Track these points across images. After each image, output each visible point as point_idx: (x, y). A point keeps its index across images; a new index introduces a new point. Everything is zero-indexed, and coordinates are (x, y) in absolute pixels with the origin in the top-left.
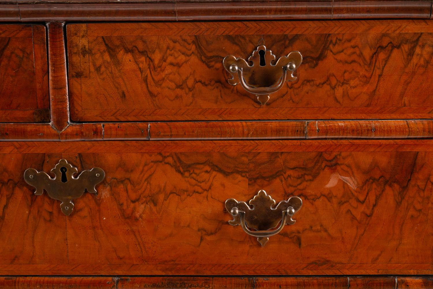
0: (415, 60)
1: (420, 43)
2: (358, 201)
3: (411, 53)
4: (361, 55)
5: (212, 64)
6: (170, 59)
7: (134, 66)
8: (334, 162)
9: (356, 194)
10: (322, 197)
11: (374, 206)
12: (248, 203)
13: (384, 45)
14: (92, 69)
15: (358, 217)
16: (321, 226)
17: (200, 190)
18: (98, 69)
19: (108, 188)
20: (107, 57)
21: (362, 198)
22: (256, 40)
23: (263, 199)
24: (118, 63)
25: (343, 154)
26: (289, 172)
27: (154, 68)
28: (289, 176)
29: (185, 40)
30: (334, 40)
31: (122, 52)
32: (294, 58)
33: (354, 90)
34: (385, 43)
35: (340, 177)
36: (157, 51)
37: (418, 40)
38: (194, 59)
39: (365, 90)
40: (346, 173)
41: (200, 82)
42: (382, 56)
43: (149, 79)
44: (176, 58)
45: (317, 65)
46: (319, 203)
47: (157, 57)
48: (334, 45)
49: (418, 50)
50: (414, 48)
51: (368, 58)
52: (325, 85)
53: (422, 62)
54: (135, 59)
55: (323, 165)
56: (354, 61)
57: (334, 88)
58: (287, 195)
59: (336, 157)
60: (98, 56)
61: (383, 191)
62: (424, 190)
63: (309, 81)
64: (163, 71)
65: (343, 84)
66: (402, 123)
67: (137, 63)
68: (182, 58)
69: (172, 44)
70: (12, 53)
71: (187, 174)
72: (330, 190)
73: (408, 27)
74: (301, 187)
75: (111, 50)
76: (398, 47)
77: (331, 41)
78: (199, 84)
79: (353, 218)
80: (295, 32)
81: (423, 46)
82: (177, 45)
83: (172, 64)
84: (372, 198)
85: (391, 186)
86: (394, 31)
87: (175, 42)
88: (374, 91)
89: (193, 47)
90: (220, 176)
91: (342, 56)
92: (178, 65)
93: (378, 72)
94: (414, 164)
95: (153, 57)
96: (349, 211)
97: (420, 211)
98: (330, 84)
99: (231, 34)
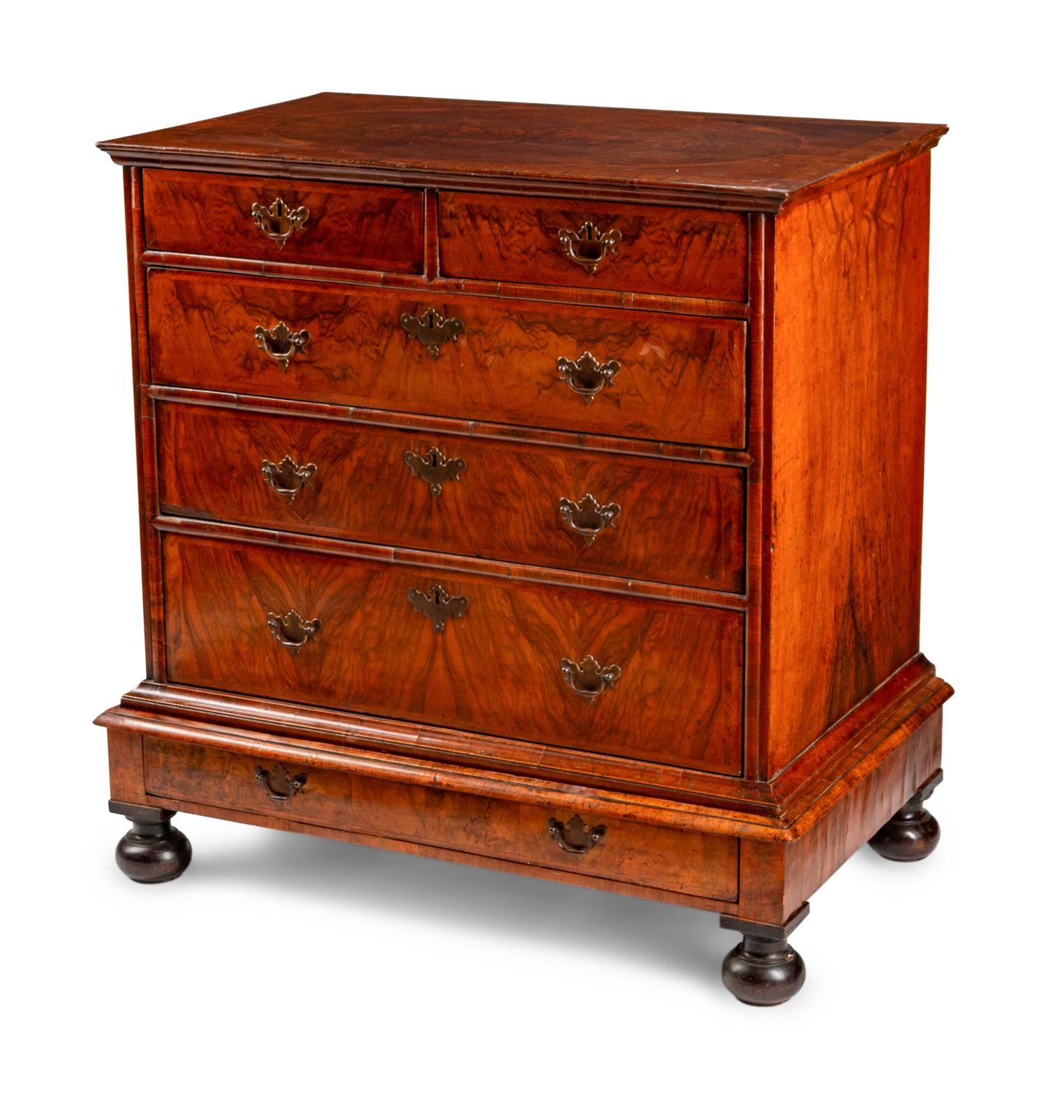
0: (712, 246)
1: (716, 230)
2: (667, 370)
3: (709, 239)
4: (668, 238)
5: (550, 234)
6: (517, 228)
7: (489, 231)
8: (646, 332)
9: (665, 364)
10: (637, 364)
11: (680, 376)
12: (576, 362)
13: (687, 230)
14: (457, 231)
15: (667, 385)
16: (637, 390)
17: (538, 347)
18: (461, 232)
19: (466, 337)
20: (469, 222)
21: (669, 368)
22: (584, 217)
23: (587, 359)
24: (477, 228)
25: (654, 325)
26: (610, 338)
27: (505, 235)
28: (610, 341)
29: (529, 212)
30: (647, 222)
31: (480, 218)
32: (614, 236)
33: (664, 268)
34: (688, 226)
35: (652, 346)
36: (507, 220)
37: (714, 228)
38: (536, 229)
39: (673, 269)
40: (656, 343)
41: (540, 249)
42: (686, 239)
43: (501, 242)
44: (522, 227)
45: (633, 243)
46: (635, 368)
47: (507, 224)
48: (647, 226)
49: (714, 237)
50: (710, 236)
51: (674, 240)
52: (640, 262)
53: (718, 247)
54: (490, 225)
55: (638, 334)
56: (663, 242)
57: (647, 265)
58: (608, 359)
59: (648, 328)
60: (462, 220)
61: (687, 363)
62: (720, 365)
63: (627, 257)
64: (512, 237)
65: (655, 262)
66: (702, 301)
67: (492, 229)
68: (527, 228)
69: (519, 215)
70: (398, 212)
71: (528, 331)
72: (643, 357)
73: (706, 216)
74: (619, 352)
75: (472, 216)
76: (699, 233)
77: (644, 223)
78: (540, 252)
79: (663, 386)
80: (615, 213)
81: (718, 234)
82: (523, 216)
83: (518, 232)
84: (678, 368)
85: (693, 359)
86: (695, 219)
87: (521, 213)
88: (681, 270)
89: (536, 219)
90: (554, 335)
91: (653, 237)
92: (523, 234)
93: (683, 254)
94: (712, 341)
95: (504, 225)
96: (659, 379)
97: (718, 385)
98: (644, 261)
99: (566, 210)
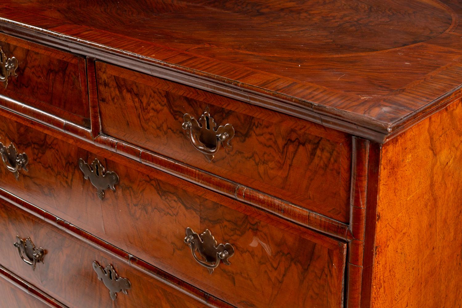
0: (316, 160)
1: (320, 147)
2: (272, 266)
3: (313, 154)
4: (275, 142)
5: (177, 117)
6: (152, 105)
7: (132, 104)
8: (255, 227)
9: (271, 260)
10: (248, 252)
11: (284, 275)
12: (200, 235)
13: (293, 139)
14: (110, 99)
15: (273, 279)
16: (248, 275)
17: (172, 214)
18: (113, 99)
19: (121, 189)
20: (117, 93)
21: (275, 265)
22: (203, 106)
23: (207, 235)
24: (123, 99)
25: (262, 223)
26: (226, 223)
27: (144, 109)
28: (226, 226)
29: (160, 93)
30: (256, 123)
31: (125, 91)
32: (228, 130)
33: (272, 171)
34: (294, 137)
35: (260, 241)
36: (145, 96)
37: (318, 143)
38: (166, 109)
39: (279, 174)
40: (264, 240)
41: (171, 129)
42: (291, 148)
43: (141, 116)
44: (155, 105)
45: (245, 140)
46: (246, 255)
47: (145, 100)
48: (257, 127)
49: (318, 152)
50: (315, 149)
51: (281, 147)
52: (251, 159)
53: (322, 163)
54: (132, 98)
55: (248, 227)
56: (270, 146)
57: (257, 164)
58: (225, 241)
59: (256, 223)
60: (112, 89)
61: (290, 266)
62: (320, 278)
63: (240, 153)
64: (149, 112)
65: (264, 163)
66: (305, 212)
67: (133, 101)
68: (159, 107)
69: (153, 94)
70: (70, 73)
71: (163, 198)
72: (253, 248)
73: (311, 129)
74: (233, 238)
75: (119, 87)
76: (304, 145)
77: (254, 124)
78: (170, 130)
79: (269, 279)
80: (229, 108)
81: (323, 150)
82: (156, 95)
83: (153, 109)
84: (282, 269)
85: (295, 263)
86: (301, 129)
87: (155, 92)
88: (287, 177)
89: (165, 100)
90: (182, 207)
91: (261, 139)
92: (157, 111)
93: (289, 162)
94: (313, 253)
95: (142, 100)
96: (266, 272)
97: (317, 294)
98: (254, 160)
99: (188, 96)
